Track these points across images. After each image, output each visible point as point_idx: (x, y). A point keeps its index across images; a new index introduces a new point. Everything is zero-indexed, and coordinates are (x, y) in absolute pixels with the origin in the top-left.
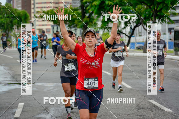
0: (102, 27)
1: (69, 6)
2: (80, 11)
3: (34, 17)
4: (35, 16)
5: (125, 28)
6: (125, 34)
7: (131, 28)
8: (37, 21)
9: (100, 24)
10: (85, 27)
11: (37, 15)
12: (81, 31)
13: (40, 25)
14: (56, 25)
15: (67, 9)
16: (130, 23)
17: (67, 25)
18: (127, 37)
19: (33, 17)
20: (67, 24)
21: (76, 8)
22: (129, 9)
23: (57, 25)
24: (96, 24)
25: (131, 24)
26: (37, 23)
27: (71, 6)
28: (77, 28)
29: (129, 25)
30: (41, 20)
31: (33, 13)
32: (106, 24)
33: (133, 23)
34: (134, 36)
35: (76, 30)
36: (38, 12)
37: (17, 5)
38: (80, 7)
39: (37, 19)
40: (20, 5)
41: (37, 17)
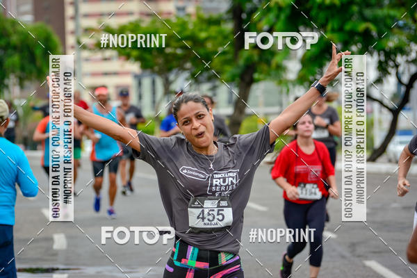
0: (302, 80)
1: (191, 9)
2: (228, 27)
3: (77, 46)
4: (79, 43)
5: (379, 81)
6: (381, 103)
7: (400, 82)
8: (87, 60)
9: (293, 68)
10: (247, 79)
11: (86, 40)
12: (231, 93)
13: (94, 74)
14: (148, 72)
15: (186, 19)
16: (397, 66)
17: (186, 74)
18: (385, 111)
19: (73, 47)
20: (184, 69)
21: (215, 15)
22: (394, 19)
23: (153, 72)
24: (280, 68)
25: (401, 69)
26: (87, 67)
27: (198, 9)
28: (217, 83)
29: (393, 71)
30: (99, 55)
31: (73, 33)
32: (317, 70)
33: (406, 65)
34: (409, 109)
35: (214, 88)
36: (88, 31)
37: (18, 7)
38: (228, 12)
39: (85, 54)
40: (28, 7)
41: (84, 47)
